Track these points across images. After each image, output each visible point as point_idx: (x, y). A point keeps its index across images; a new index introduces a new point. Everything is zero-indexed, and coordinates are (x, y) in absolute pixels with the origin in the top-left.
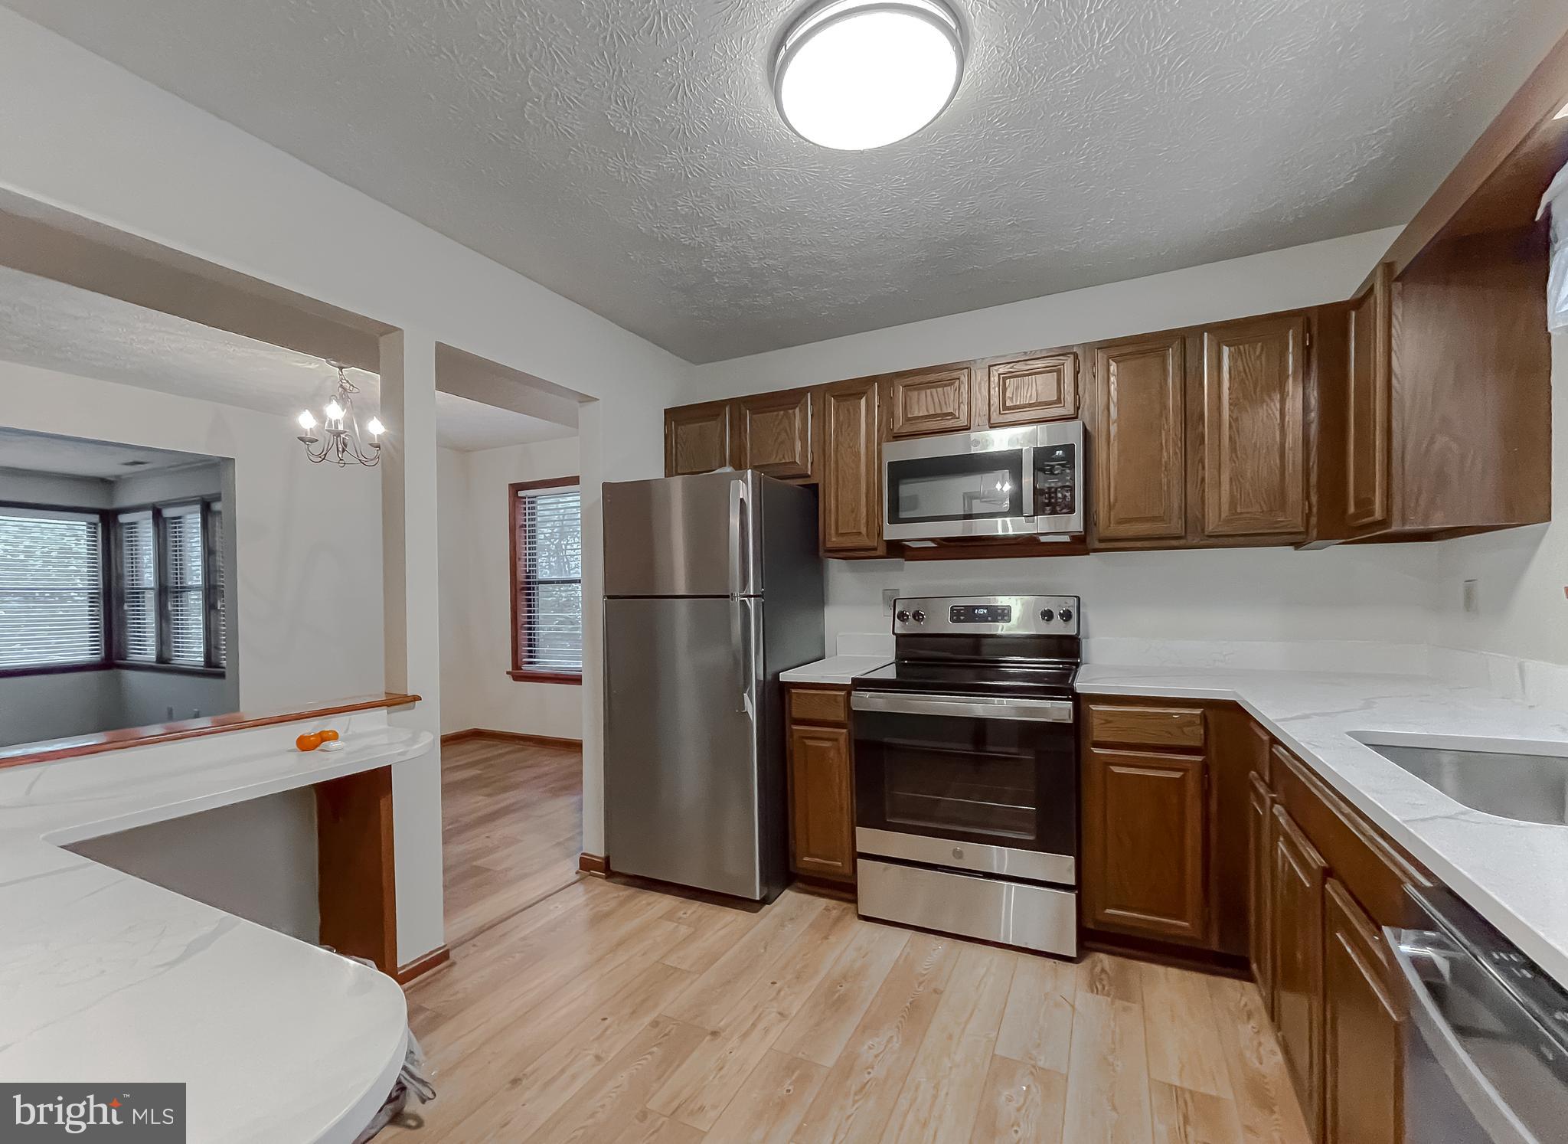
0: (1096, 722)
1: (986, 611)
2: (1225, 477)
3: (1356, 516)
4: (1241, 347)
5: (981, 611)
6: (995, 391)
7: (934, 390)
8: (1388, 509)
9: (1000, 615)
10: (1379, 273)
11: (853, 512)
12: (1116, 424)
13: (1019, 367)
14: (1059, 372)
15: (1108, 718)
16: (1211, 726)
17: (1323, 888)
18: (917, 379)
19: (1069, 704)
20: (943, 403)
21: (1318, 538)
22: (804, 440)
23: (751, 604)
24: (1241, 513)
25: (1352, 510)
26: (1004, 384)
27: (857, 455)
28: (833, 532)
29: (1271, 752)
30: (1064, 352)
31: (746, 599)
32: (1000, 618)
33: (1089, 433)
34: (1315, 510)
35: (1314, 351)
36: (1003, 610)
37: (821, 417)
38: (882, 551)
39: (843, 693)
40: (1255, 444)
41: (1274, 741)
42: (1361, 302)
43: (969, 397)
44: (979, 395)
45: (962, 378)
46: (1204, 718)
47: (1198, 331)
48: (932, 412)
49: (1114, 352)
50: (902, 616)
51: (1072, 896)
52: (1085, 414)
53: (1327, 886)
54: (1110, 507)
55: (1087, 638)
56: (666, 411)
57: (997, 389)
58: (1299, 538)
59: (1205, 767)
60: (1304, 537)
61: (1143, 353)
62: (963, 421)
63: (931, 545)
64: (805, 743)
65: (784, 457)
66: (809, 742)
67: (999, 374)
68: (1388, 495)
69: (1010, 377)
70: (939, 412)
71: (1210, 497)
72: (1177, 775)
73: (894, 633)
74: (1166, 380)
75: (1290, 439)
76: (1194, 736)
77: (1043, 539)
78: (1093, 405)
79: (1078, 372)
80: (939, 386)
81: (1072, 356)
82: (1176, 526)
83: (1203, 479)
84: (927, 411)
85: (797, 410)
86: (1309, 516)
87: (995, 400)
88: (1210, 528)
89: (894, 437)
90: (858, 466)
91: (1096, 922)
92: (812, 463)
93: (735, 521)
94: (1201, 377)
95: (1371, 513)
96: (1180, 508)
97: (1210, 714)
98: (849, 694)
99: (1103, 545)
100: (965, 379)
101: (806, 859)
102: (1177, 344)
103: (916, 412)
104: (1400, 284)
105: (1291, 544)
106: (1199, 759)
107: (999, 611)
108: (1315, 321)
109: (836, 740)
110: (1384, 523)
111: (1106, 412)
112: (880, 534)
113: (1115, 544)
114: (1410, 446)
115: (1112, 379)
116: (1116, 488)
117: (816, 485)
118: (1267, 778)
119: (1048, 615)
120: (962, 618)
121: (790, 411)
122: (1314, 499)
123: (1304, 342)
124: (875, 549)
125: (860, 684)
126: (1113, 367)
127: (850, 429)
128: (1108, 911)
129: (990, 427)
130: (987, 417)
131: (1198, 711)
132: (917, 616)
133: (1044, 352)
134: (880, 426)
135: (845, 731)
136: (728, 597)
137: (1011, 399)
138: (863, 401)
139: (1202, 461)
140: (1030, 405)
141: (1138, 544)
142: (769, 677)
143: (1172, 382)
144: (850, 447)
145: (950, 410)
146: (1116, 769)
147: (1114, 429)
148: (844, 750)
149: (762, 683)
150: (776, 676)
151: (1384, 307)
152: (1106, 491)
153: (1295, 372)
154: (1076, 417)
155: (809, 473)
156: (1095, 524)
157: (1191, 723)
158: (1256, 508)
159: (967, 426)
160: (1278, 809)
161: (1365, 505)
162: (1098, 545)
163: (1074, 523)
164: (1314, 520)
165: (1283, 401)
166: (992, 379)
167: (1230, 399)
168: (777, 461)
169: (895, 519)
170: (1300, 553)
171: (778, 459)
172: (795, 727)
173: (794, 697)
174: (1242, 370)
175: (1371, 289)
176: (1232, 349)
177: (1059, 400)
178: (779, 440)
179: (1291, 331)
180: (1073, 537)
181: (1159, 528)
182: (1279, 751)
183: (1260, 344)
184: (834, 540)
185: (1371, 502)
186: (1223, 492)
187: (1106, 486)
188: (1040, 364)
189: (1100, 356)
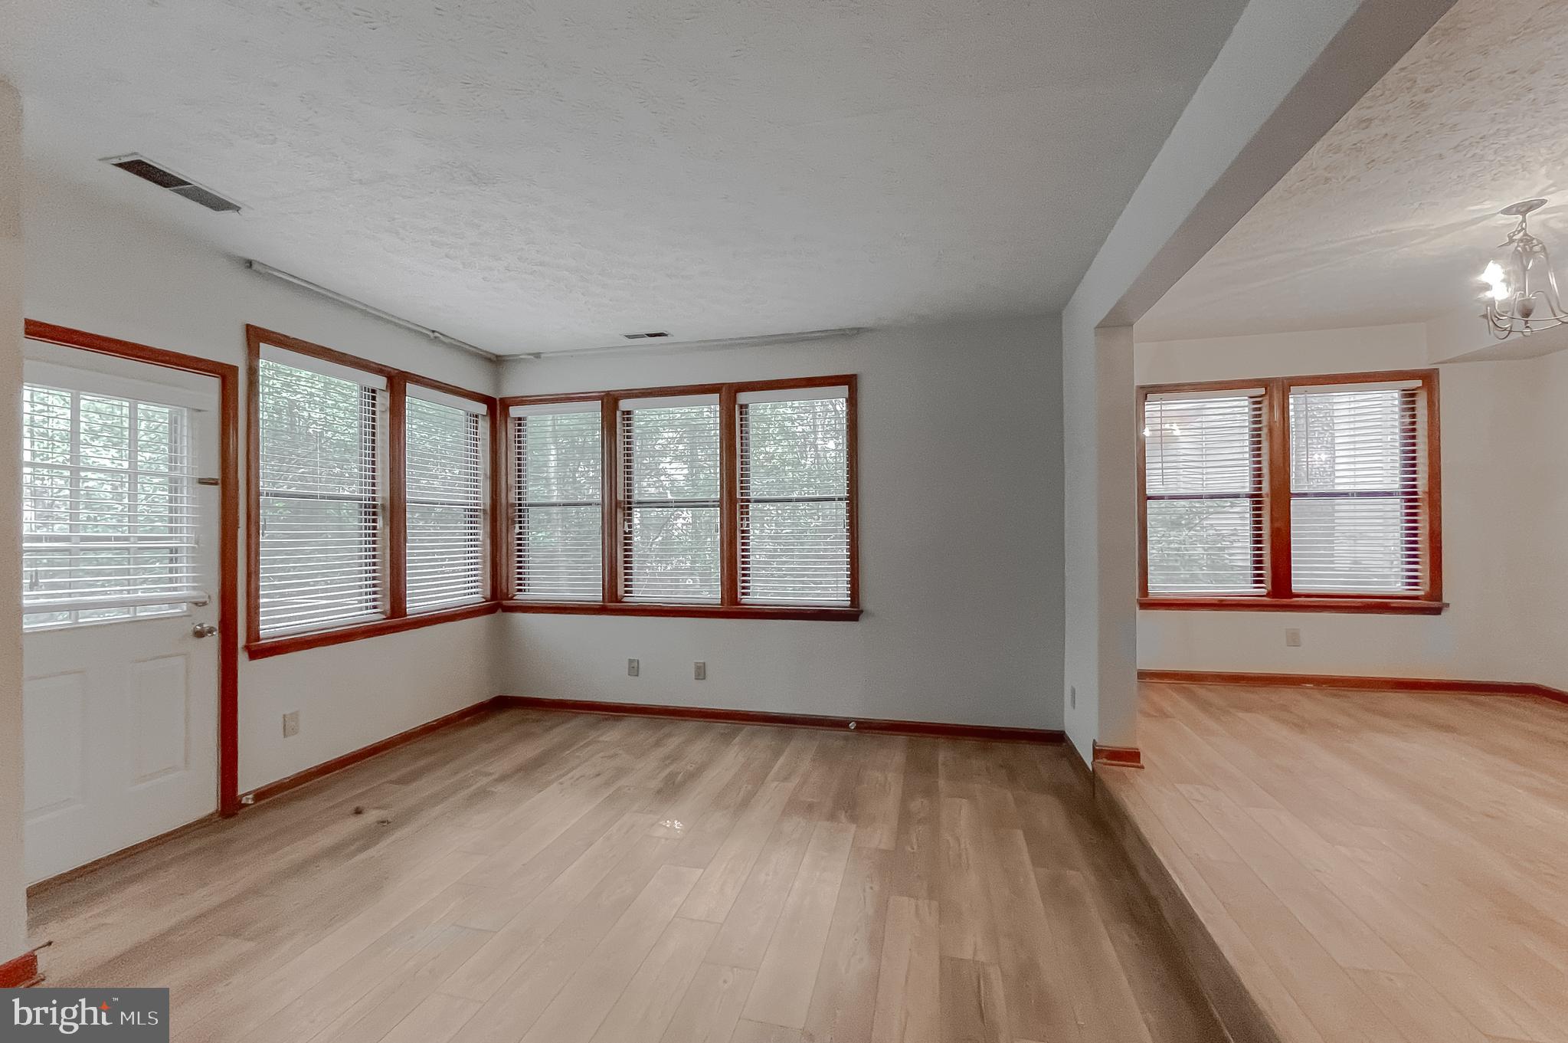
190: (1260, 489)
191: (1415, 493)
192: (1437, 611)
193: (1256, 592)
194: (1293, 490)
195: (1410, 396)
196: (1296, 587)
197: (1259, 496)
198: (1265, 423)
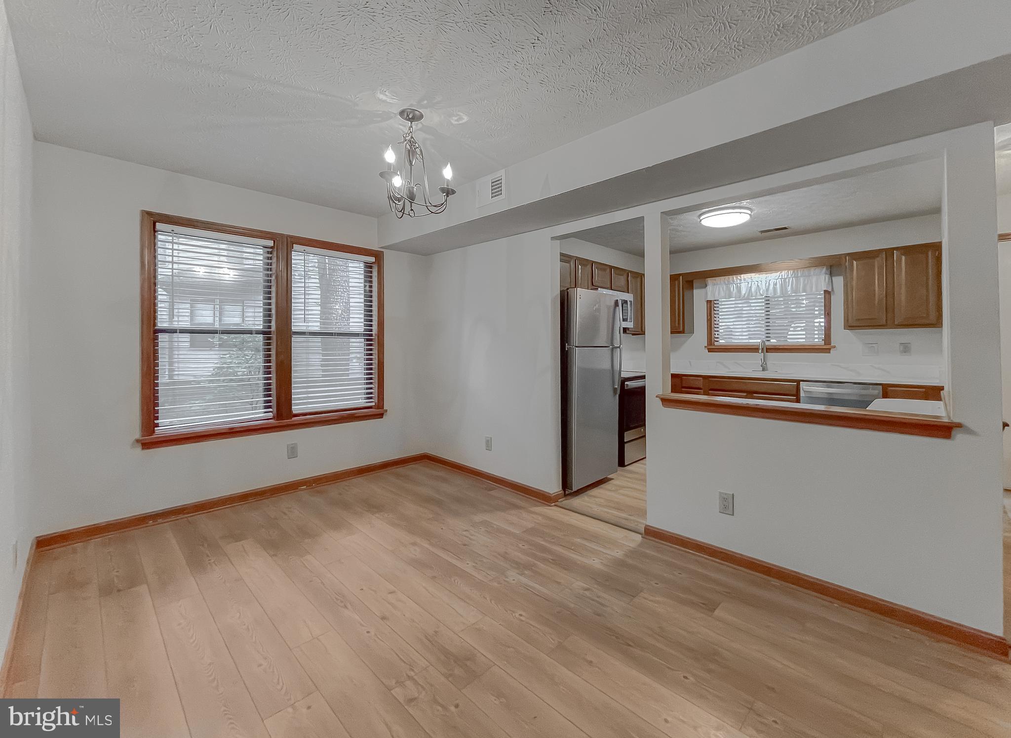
190: (270, 327)
191: (371, 335)
192: (381, 416)
193: (266, 416)
194: (294, 329)
195: (368, 266)
196: (296, 409)
197: (270, 333)
198: (274, 271)
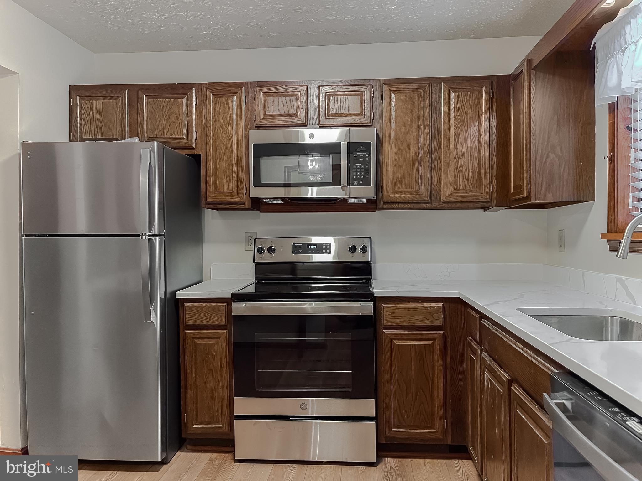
0: (386, 313)
1: (315, 247)
2: (452, 168)
3: (514, 194)
4: (460, 93)
5: (312, 247)
6: (323, 103)
7: (283, 98)
8: (529, 191)
9: (324, 249)
10: (525, 63)
11: (227, 177)
12: (394, 132)
13: (338, 89)
14: (362, 96)
15: (392, 312)
16: (447, 313)
17: (510, 389)
18: (273, 89)
19: (371, 304)
20: (290, 107)
21: (496, 206)
22: (190, 122)
23: (157, 241)
24: (460, 190)
25: (512, 191)
26: (329, 99)
27: (230, 137)
28: (212, 190)
29: (481, 323)
30: (365, 83)
31: (153, 237)
32: (324, 251)
33: (379, 135)
34: (495, 189)
35: (495, 100)
36: (326, 246)
37: (203, 106)
38: (247, 205)
39: (225, 304)
40: (467, 150)
41: (483, 316)
42: (516, 77)
43: (306, 105)
44: (312, 104)
45: (302, 92)
46: (444, 308)
47: (439, 80)
48: (282, 112)
49: (394, 87)
50: (260, 250)
51: (373, 424)
52: (376, 123)
53: (512, 388)
54: (391, 183)
55: (375, 263)
56: (70, 87)
57: (324, 102)
58: (487, 205)
59: (445, 337)
60: (490, 204)
61: (408, 90)
62: (302, 121)
63: (280, 201)
64: (195, 342)
65: (174, 133)
66: (198, 341)
67: (326, 93)
68: (529, 184)
69: (333, 95)
70: (287, 112)
71: (444, 181)
72: (430, 343)
73: (254, 262)
74: (421, 108)
75: (483, 148)
76: (438, 320)
77: (350, 201)
78: (381, 118)
79: (373, 97)
80: (287, 95)
81: (369, 87)
82: (426, 196)
83: (440, 169)
84: (279, 111)
85: (185, 100)
86: (492, 193)
87: (323, 109)
88: (443, 198)
89: (256, 127)
90: (231, 145)
91: (387, 438)
92: (196, 139)
93: (144, 180)
94: (440, 108)
95: (521, 193)
96: (428, 185)
97: (447, 306)
98: (229, 305)
99: (386, 206)
100: (303, 93)
101: (195, 426)
102: (427, 87)
103: (271, 111)
104: (534, 72)
105: (482, 208)
106: (441, 332)
107: (324, 247)
108: (495, 84)
109: (218, 338)
110: (527, 198)
111: (389, 123)
112: (247, 192)
113: (392, 205)
114: (539, 158)
115: (393, 104)
116: (393, 172)
117: (199, 156)
118: (478, 339)
119: (353, 249)
120: (300, 251)
121: (180, 100)
122: (494, 183)
123: (490, 95)
124: (243, 204)
125: (237, 297)
126: (393, 96)
127: (225, 117)
128: (394, 430)
129: (320, 127)
130: (318, 119)
131: (441, 305)
132: (271, 250)
133: (353, 82)
134: (246, 117)
135: (225, 331)
136: (139, 235)
137: (333, 109)
138: (234, 99)
139: (440, 158)
140: (344, 115)
141: (406, 206)
142: (168, 296)
143: (424, 110)
144: (225, 130)
145: (294, 112)
146: (397, 342)
147: (393, 135)
148: (224, 344)
149: (164, 299)
150: (173, 293)
151: (528, 82)
152: (388, 173)
153: (486, 111)
154: (372, 126)
155: (194, 146)
156: (382, 193)
157: (437, 312)
158: (467, 188)
159: (305, 124)
160: (484, 354)
161: (518, 188)
162: (383, 206)
163: (369, 192)
164: (494, 195)
165: (480, 127)
166: (321, 95)
167: (454, 123)
168: (169, 135)
169: (258, 183)
170: (487, 213)
171: (169, 134)
172: (187, 331)
173: (187, 308)
174: (460, 106)
175: (522, 71)
176: (456, 94)
177: (361, 114)
178: (170, 121)
179: (484, 87)
180: (368, 201)
181: (417, 197)
182: (485, 322)
183: (469, 93)
184: (212, 196)
185: (521, 187)
186: (450, 178)
187: (388, 169)
188: (351, 89)
189: (385, 88)
